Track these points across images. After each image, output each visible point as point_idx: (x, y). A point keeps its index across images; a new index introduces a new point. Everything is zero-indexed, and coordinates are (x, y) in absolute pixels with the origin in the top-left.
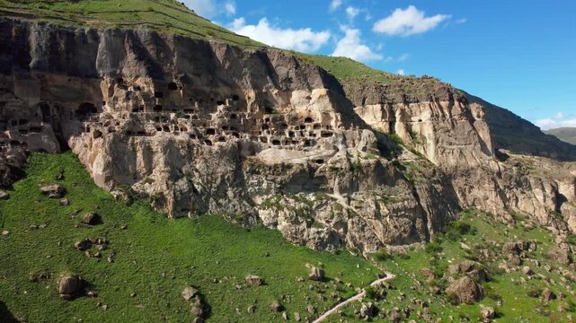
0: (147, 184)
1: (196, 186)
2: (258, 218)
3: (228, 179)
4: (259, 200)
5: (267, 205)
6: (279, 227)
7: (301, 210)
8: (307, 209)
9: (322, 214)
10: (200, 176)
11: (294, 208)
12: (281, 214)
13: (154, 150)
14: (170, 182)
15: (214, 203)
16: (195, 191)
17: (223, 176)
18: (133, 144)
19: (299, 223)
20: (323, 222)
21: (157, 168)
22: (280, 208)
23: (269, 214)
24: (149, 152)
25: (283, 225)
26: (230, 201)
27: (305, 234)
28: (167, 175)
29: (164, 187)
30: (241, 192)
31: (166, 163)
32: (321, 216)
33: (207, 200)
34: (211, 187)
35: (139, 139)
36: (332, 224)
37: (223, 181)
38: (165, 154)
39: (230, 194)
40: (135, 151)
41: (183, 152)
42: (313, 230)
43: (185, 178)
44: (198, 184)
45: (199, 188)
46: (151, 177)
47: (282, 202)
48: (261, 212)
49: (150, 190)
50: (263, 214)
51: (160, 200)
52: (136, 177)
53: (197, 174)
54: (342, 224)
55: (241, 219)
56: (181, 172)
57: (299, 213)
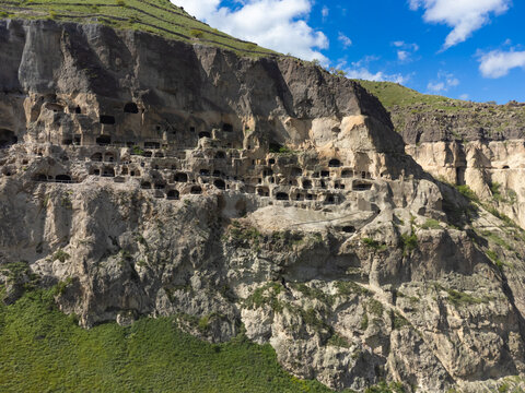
0: (57, 262)
1: (137, 267)
2: (239, 323)
3: (195, 256)
4: (243, 292)
5: (256, 300)
6: (273, 342)
7: (313, 313)
8: (322, 311)
9: (348, 319)
10: (147, 250)
11: (300, 309)
12: (277, 318)
13: (74, 206)
14: (91, 262)
15: (165, 298)
16: (134, 275)
17: (185, 252)
18: (42, 196)
19: (307, 337)
20: (349, 334)
21: (76, 237)
22: (277, 307)
23: (259, 317)
24: (65, 210)
25: (279, 338)
26: (193, 294)
27: (316, 357)
28: (87, 249)
29: (81, 269)
30: (213, 279)
31: (90, 229)
32: (346, 324)
33: (153, 292)
34: (163, 269)
35: (52, 187)
36: (363, 338)
37: (185, 260)
38: (90, 213)
39: (195, 281)
40: (44, 207)
41: (122, 210)
42: (330, 350)
43: (120, 254)
44: (142, 264)
45: (141, 271)
46: (67, 250)
47: (281, 296)
48: (245, 312)
49: (61, 272)
50: (249, 317)
51: (71, 291)
52: (41, 249)
53: (141, 247)
54: (381, 339)
55: (208, 328)
56: (115, 242)
57: (308, 317)
